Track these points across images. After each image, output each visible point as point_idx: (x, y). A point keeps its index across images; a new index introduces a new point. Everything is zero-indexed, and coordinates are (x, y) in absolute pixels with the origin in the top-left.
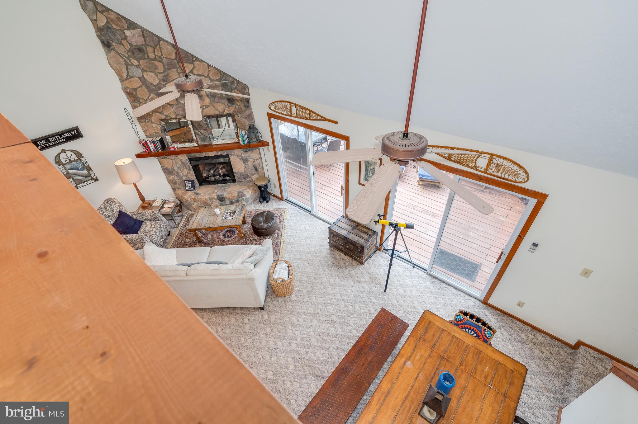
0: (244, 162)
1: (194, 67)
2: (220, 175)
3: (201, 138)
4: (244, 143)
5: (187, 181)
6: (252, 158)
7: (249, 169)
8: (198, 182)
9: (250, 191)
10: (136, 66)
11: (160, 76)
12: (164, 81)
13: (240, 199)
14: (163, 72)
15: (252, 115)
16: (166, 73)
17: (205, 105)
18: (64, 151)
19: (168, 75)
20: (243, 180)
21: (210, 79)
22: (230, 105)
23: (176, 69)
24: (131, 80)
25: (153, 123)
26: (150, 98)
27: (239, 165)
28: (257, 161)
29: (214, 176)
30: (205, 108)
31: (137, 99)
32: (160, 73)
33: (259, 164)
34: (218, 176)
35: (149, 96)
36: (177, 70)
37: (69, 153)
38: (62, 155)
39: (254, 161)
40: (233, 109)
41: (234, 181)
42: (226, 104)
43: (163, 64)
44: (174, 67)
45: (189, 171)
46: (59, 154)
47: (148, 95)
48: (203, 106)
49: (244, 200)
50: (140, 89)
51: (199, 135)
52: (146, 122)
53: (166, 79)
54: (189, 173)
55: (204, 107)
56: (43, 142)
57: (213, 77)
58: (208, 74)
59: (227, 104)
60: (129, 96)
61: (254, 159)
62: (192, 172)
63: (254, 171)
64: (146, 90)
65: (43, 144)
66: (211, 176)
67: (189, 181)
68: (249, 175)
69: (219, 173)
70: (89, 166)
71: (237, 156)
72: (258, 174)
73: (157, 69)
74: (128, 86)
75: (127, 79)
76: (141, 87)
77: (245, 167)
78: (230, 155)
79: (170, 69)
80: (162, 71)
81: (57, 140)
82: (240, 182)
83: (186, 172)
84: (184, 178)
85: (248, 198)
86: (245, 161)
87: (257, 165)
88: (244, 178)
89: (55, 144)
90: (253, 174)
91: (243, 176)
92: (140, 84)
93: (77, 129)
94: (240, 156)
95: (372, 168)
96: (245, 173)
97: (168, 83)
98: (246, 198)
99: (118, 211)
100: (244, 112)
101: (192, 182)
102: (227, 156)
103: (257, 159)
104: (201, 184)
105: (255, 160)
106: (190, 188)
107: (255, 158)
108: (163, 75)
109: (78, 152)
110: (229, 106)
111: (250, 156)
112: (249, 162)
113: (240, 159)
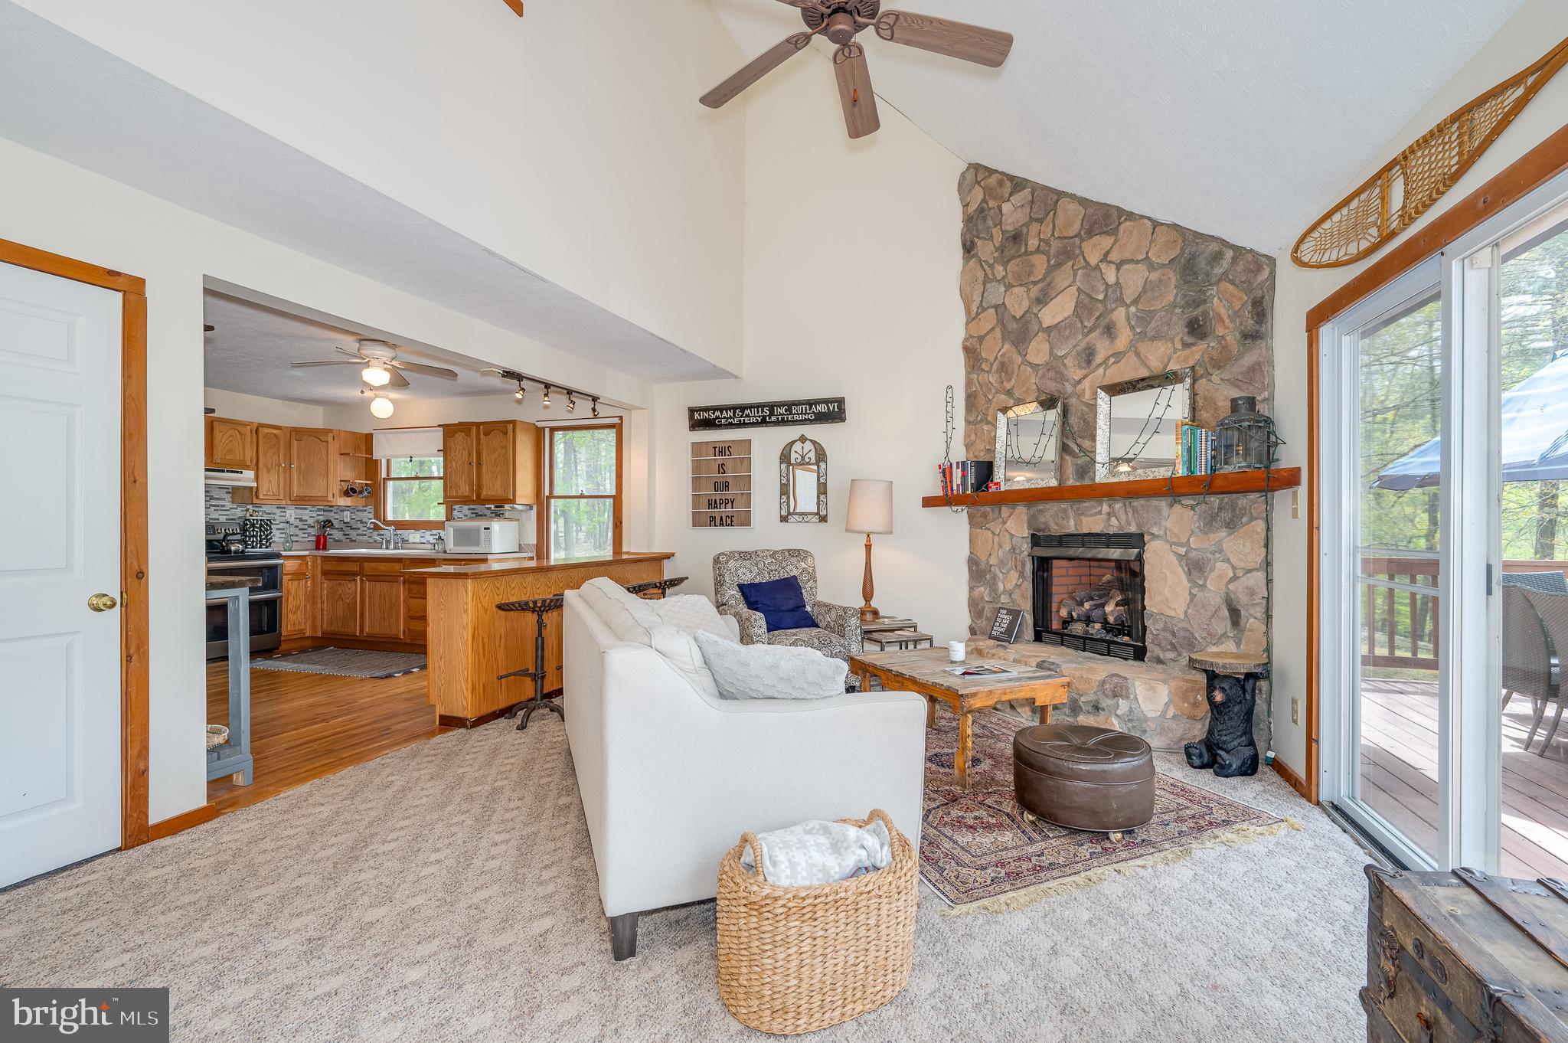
0: (1189, 573)
1: (1115, 242)
2: (1105, 623)
3: (1077, 465)
4: (1189, 469)
5: (1005, 612)
6: (1228, 561)
7: (1202, 611)
8: (1035, 625)
9: (1164, 693)
10: (999, 280)
11: (1035, 291)
12: (1039, 301)
13: (1105, 703)
14: (1043, 279)
15: (1265, 369)
16: (1048, 279)
17: (1112, 355)
18: (803, 439)
19: (1050, 284)
20: (1170, 655)
21: (1150, 265)
22: (1189, 340)
23: (1071, 263)
24: (982, 316)
25: (989, 423)
26: (1001, 355)
27: (1169, 581)
28: (1245, 578)
29: (1088, 620)
30: (1114, 363)
31: (979, 363)
32: (1035, 283)
33: (1251, 593)
34: (1098, 626)
35: (1000, 350)
36: (1073, 265)
37: (808, 446)
38: (797, 446)
39: (1235, 578)
40: (1198, 356)
41: (1140, 654)
42: (1178, 339)
43: (1048, 258)
44: (1070, 258)
45: (1021, 580)
46: (794, 442)
47: (998, 348)
48: (1109, 358)
49: (1119, 712)
50: (990, 335)
51: (1074, 457)
53: (1044, 295)
54: (1020, 585)
55: (1112, 361)
56: (782, 410)
57: (1159, 256)
58: (1148, 253)
59: (1183, 340)
60: (969, 357)
61: (1234, 568)
62: (1028, 587)
63: (1223, 625)
65: (781, 414)
66: (1079, 620)
67: (1010, 612)
68: (1197, 635)
69: (1105, 614)
70: (825, 484)
71: (1172, 544)
72: (1238, 645)
73: (1034, 273)
74: (974, 332)
75: (977, 315)
76: (993, 329)
77: (1193, 596)
78: (1147, 538)
79: (1059, 265)
80: (1041, 277)
81: (802, 413)
82: (1159, 661)
83: (1014, 577)
84: (1004, 599)
85: (1146, 719)
86: (1196, 568)
87: (1243, 599)
88: (1174, 647)
89: (797, 420)
90: (1216, 635)
91: (1173, 634)
92: (994, 322)
93: (841, 402)
94: (1182, 545)
96: (1183, 625)
97: (1046, 305)
98: (1131, 710)
99: (792, 574)
100: (1237, 359)
101: (1015, 613)
102: (1137, 540)
103: (1249, 571)
104: (1038, 638)
105: (1240, 573)
106: (1001, 633)
107: (1241, 565)
108: (1041, 285)
109: (822, 448)
110: (1186, 345)
111: (1221, 551)
112: (1213, 575)
113: (1180, 557)
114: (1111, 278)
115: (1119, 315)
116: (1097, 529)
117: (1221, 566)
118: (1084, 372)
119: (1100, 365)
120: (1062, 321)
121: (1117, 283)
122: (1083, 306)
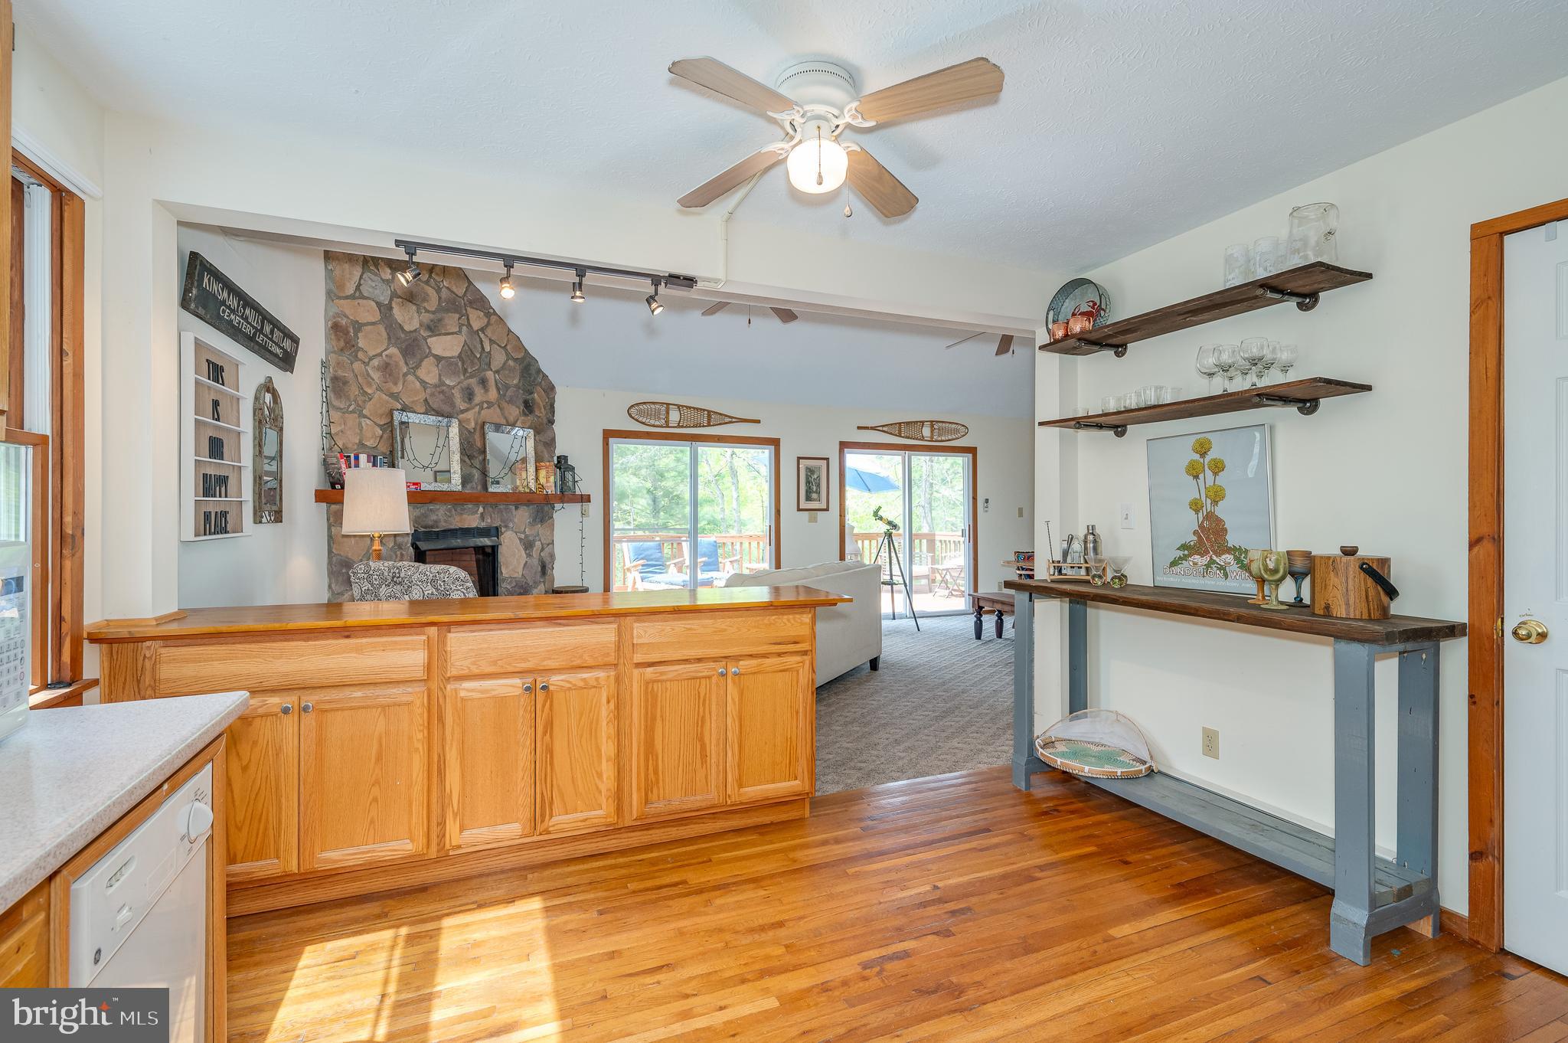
0: (526, 549)
1: (488, 324)
6: (540, 540)
7: (531, 569)
10: (383, 280)
11: (426, 317)
12: (429, 328)
14: (434, 313)
16: (439, 316)
17: (485, 402)
18: (266, 384)
19: (440, 320)
21: (507, 354)
22: (527, 412)
23: (457, 316)
24: (360, 301)
25: (365, 417)
26: (386, 355)
27: (518, 555)
28: (548, 548)
30: (486, 407)
31: (353, 349)
32: (427, 311)
33: (550, 556)
35: (385, 350)
36: (459, 319)
39: (543, 549)
40: (530, 423)
42: (522, 408)
43: (440, 298)
44: (456, 311)
47: (384, 347)
48: (483, 403)
50: (369, 327)
52: (347, 412)
53: (435, 327)
55: (485, 405)
57: (512, 352)
58: (506, 345)
59: (523, 410)
60: (336, 335)
61: (544, 544)
63: (539, 576)
64: (385, 334)
68: (531, 584)
71: (516, 533)
72: (545, 584)
73: (428, 301)
74: (348, 312)
75: (352, 297)
76: (373, 324)
77: (527, 562)
78: (503, 529)
79: (447, 311)
80: (434, 309)
86: (529, 545)
87: (549, 559)
90: (537, 584)
92: (377, 317)
93: (296, 341)
95: (816, 477)
96: (524, 581)
97: (435, 336)
102: (496, 532)
103: (549, 544)
105: (545, 546)
107: (546, 541)
108: (432, 316)
110: (525, 415)
111: (538, 535)
112: (535, 549)
113: (520, 539)
114: (487, 349)
115: (490, 374)
116: (474, 525)
117: (538, 543)
118: (468, 406)
119: (477, 405)
120: (450, 358)
121: (489, 353)
122: (467, 355)
